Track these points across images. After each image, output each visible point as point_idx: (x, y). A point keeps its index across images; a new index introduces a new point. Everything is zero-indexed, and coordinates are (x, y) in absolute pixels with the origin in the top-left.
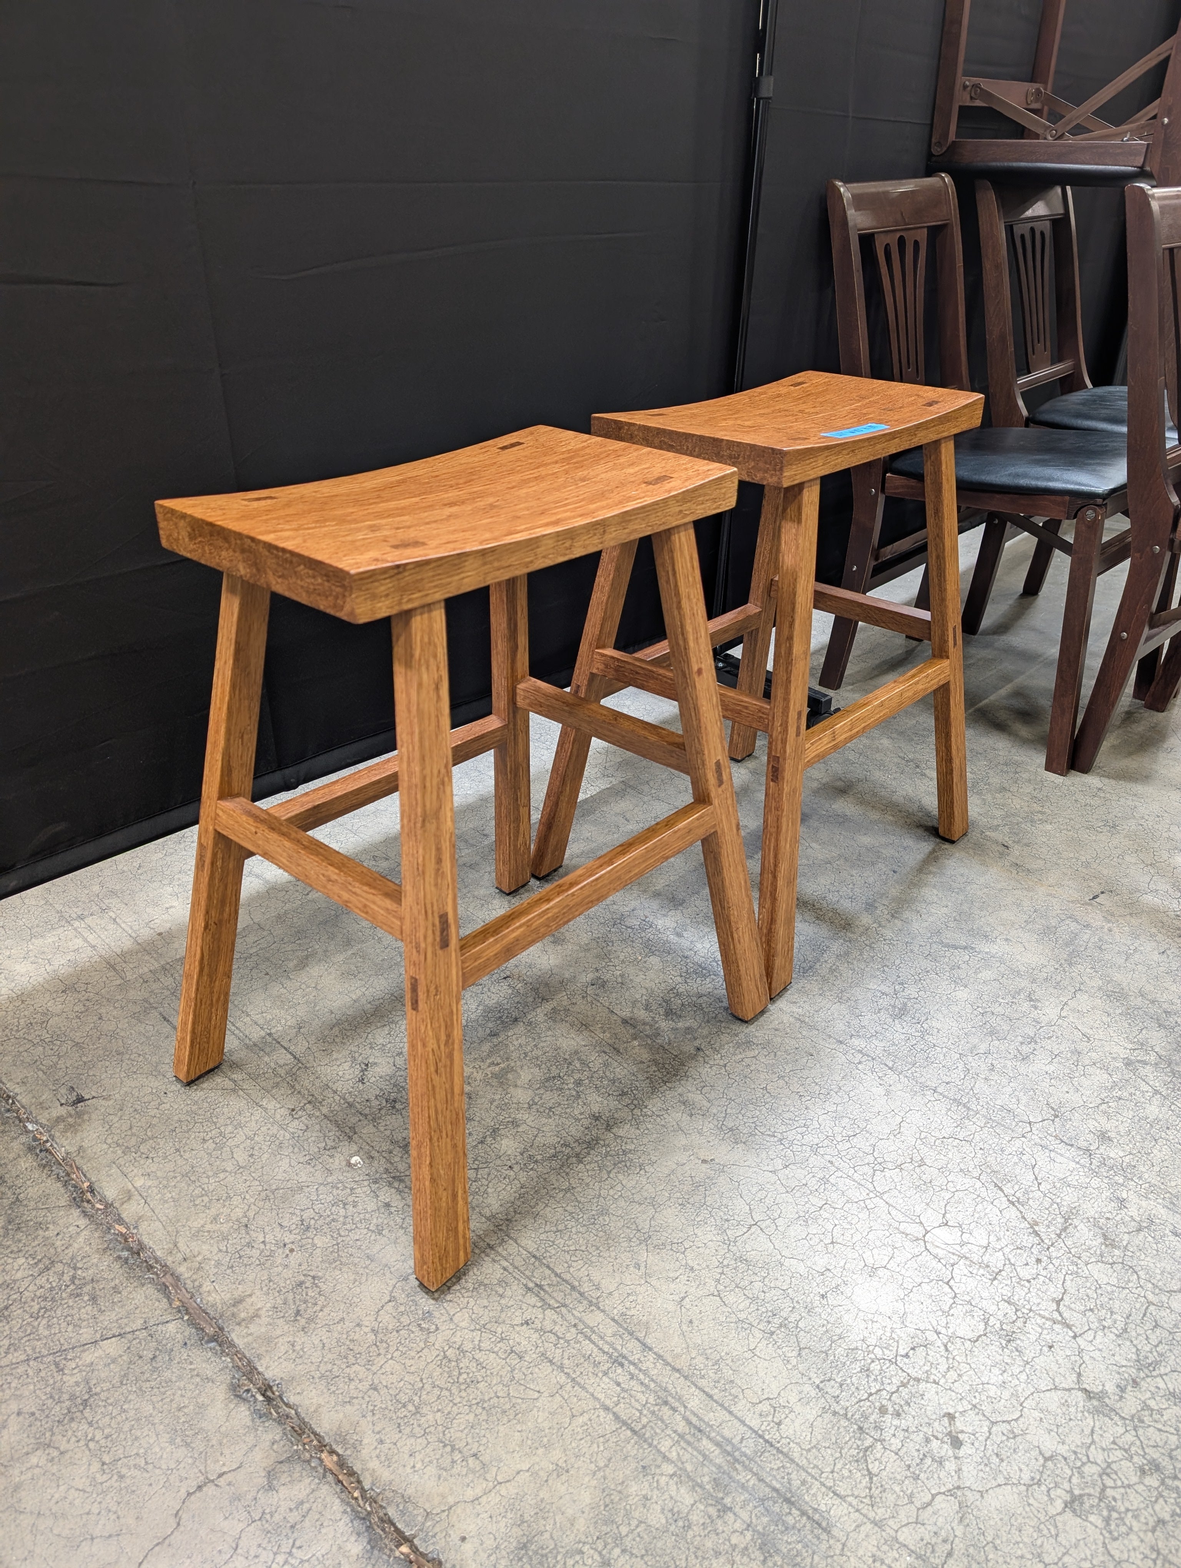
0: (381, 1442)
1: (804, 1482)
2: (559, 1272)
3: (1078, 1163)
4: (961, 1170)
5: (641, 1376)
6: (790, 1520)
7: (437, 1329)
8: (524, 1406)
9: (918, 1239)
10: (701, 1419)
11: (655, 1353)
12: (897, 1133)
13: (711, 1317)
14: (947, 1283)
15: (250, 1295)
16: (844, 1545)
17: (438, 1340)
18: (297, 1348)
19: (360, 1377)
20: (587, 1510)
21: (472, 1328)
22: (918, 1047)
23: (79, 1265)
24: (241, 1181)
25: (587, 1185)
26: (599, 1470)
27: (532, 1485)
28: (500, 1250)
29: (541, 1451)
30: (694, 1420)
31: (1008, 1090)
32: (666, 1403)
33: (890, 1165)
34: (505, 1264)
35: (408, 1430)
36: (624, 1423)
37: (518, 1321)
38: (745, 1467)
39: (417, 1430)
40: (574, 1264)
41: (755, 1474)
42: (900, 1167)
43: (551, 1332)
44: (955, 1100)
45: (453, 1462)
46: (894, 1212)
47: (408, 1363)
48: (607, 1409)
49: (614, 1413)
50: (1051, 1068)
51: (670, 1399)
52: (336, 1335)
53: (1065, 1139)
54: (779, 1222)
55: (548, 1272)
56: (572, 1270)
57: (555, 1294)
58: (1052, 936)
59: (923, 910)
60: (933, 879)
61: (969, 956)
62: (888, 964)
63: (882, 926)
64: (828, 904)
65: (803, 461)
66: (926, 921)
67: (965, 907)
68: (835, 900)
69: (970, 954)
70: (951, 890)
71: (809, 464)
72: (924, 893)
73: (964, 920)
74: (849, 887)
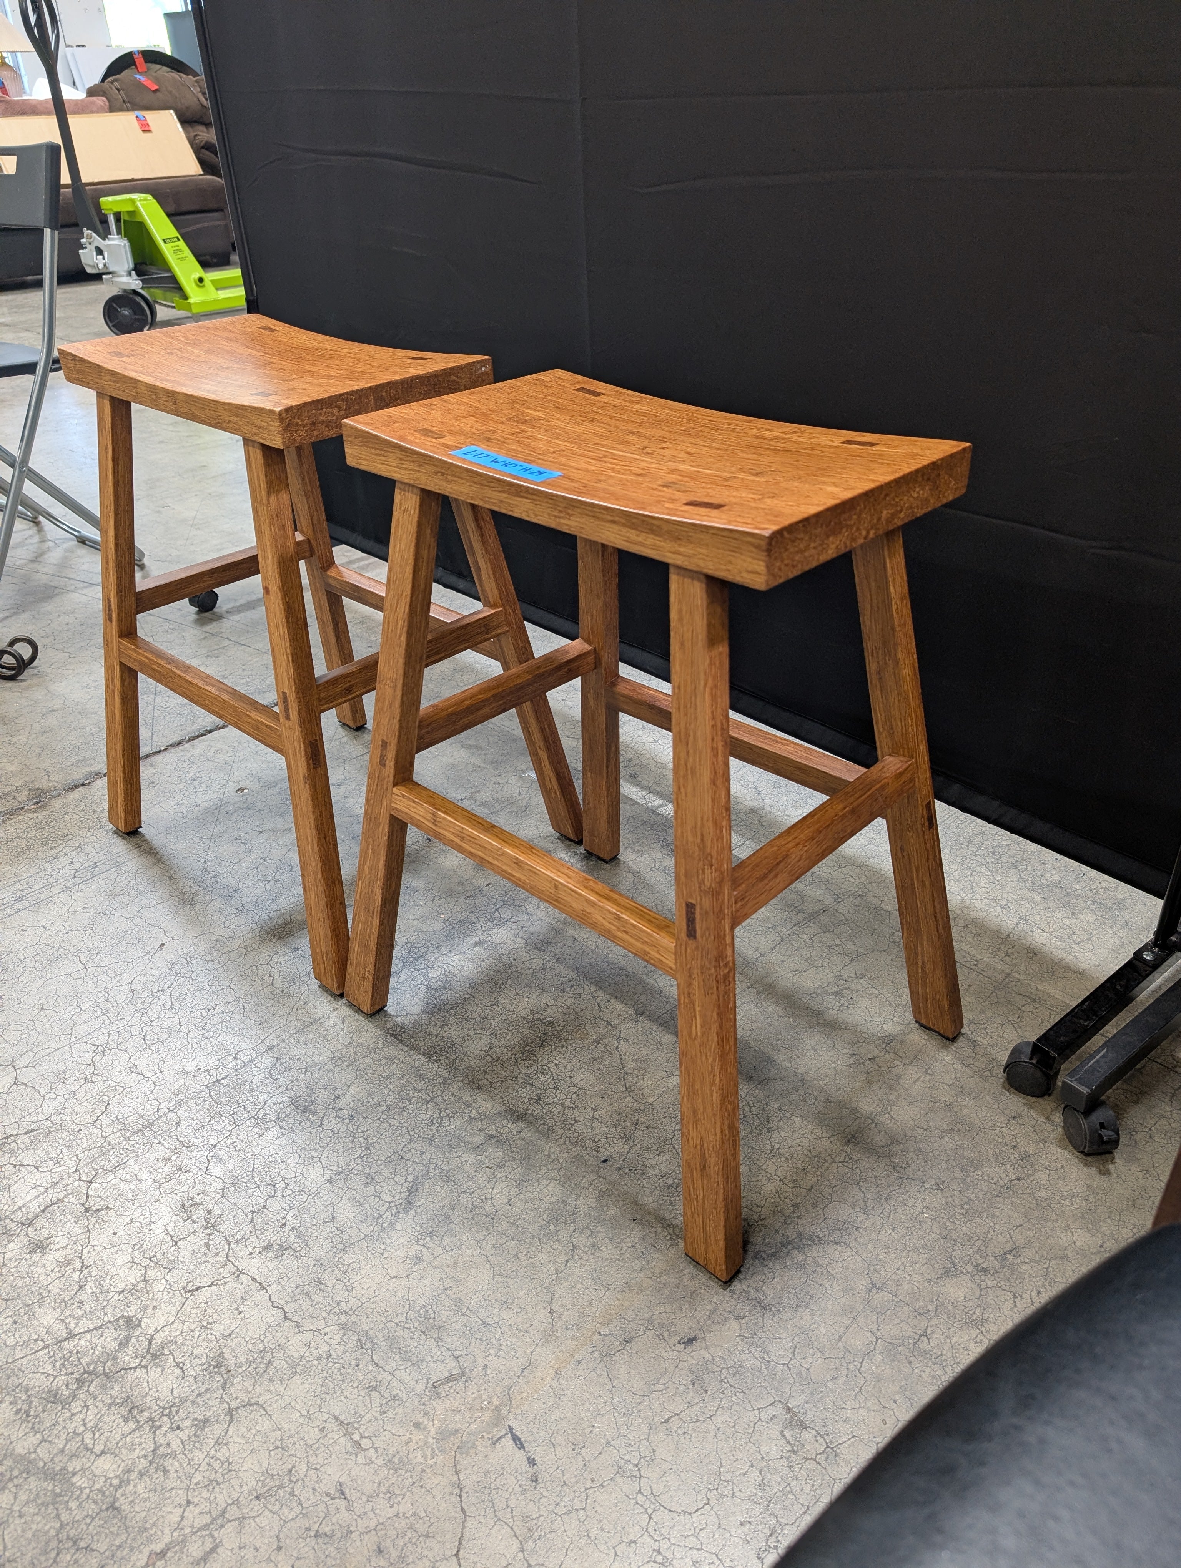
3: (20, 1208)
4: (64, 1108)
8: (14, 865)
9: (13, 1061)
12: (133, 1069)
13: (21, 940)
17: (82, 833)
19: (75, 810)
21: (81, 844)
22: (240, 1111)
28: (135, 851)
31: (144, 1176)
33: (98, 1058)
34: (121, 854)
35: (29, 827)
37: (74, 860)
39: (27, 830)
40: (103, 882)
42: (93, 1064)
43: (57, 873)
44: (152, 1124)
46: (48, 1051)
47: (73, 824)
53: (55, 1207)
54: (79, 982)
55: (104, 871)
56: (100, 881)
57: (85, 874)
58: (416, 1325)
59: (503, 1175)
60: (584, 1203)
61: (389, 1203)
62: (391, 1113)
63: (471, 1120)
64: (527, 1075)
65: (368, 447)
66: (476, 1171)
67: (505, 1226)
68: (537, 1083)
69: (393, 1204)
70: (553, 1219)
71: (376, 455)
72: (545, 1182)
73: (470, 1215)
74: (568, 1103)
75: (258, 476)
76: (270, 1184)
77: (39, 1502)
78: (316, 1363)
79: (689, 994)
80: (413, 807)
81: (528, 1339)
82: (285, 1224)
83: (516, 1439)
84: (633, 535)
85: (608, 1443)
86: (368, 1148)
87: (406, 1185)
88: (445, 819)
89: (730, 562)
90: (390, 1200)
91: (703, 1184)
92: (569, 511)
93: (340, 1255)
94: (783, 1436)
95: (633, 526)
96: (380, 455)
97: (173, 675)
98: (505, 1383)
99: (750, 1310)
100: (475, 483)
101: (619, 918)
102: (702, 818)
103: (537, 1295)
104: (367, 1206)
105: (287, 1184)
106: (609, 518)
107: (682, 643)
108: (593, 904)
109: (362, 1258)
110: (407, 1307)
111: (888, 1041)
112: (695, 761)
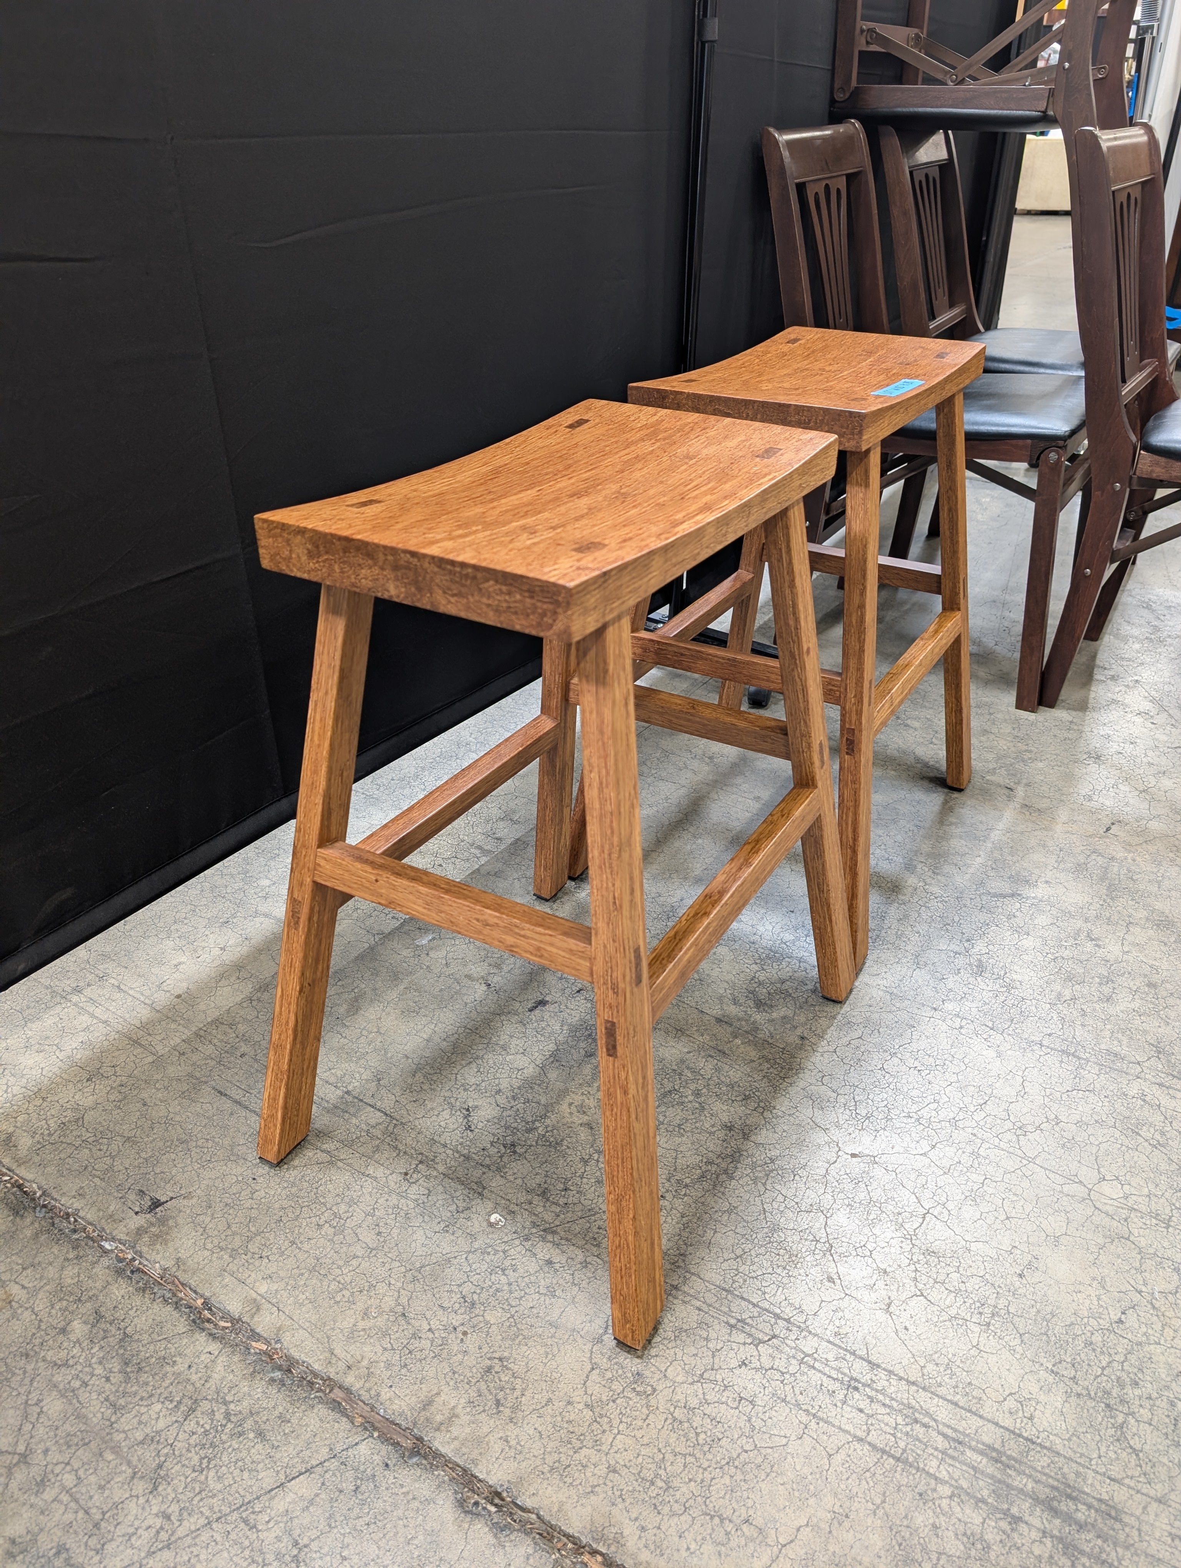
0: (643, 1529)
1: (1078, 1474)
2: (755, 1301)
4: (1097, 1121)
5: (881, 1397)
6: (1080, 1516)
7: (654, 1390)
8: (776, 1455)
9: (1084, 1199)
10: (955, 1430)
11: (884, 1369)
12: (1023, 1093)
13: (923, 1320)
14: (1128, 1239)
15: (438, 1394)
16: (1139, 1530)
17: (661, 1400)
18: (513, 1443)
19: (593, 1461)
20: (882, 1553)
21: (690, 1380)
22: (1009, 1003)
23: (229, 1398)
24: (378, 1265)
25: (748, 1201)
26: (878, 1508)
27: (818, 1540)
28: (686, 1289)
29: (812, 1501)
30: (949, 1432)
31: (1107, 1033)
32: (916, 1421)
33: (1029, 1128)
34: (698, 1304)
35: (666, 1510)
36: (884, 1452)
37: (734, 1363)
38: (1019, 1473)
39: (676, 1507)
40: (767, 1290)
41: (1030, 1476)
42: (1038, 1128)
43: (772, 1368)
44: (1063, 1051)
45: (727, 1533)
46: (1051, 1175)
47: (639, 1434)
48: (860, 1440)
49: (870, 1444)
50: (1136, 1005)
51: (917, 1415)
52: (549, 1419)
54: (950, 1206)
55: (744, 1303)
56: (767, 1296)
57: (760, 1327)
66: (966, 872)
67: (995, 854)
69: (1019, 900)
70: (976, 839)
72: (952, 844)
83: (1108, 830)
98: (1085, 838)
103: (1028, 837)
104: (1030, 912)
105: (1047, 953)
109: (1067, 903)
110: (1078, 878)
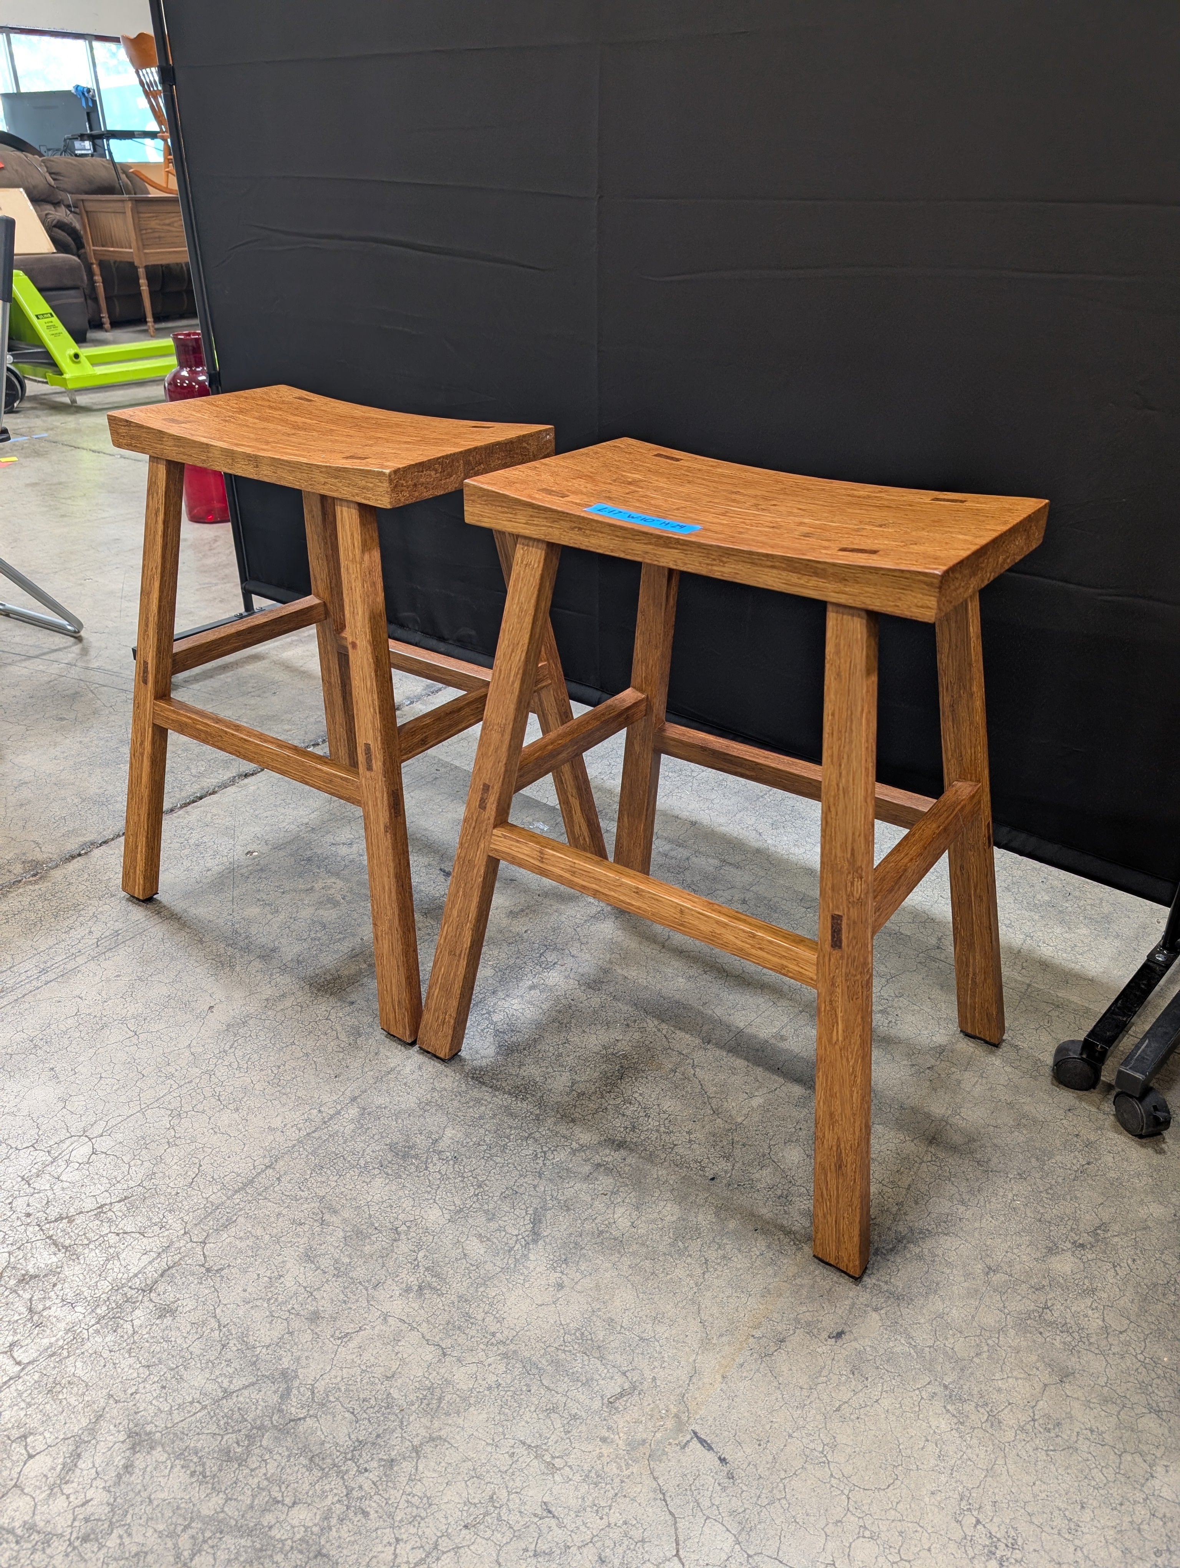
0: (33, 891)
2: (126, 943)
3: (136, 1275)
4: (154, 1173)
5: (25, 982)
7: (100, 901)
8: (28, 938)
9: (85, 1132)
11: (42, 986)
12: (216, 1130)
13: (58, 1012)
14: (32, 1146)
17: (92, 901)
18: (109, 856)
19: (80, 879)
21: (95, 913)
22: (340, 1162)
28: (155, 918)
31: (259, 1232)
33: (175, 1121)
42: (172, 1128)
44: (252, 1182)
46: (120, 1119)
47: (81, 893)
48: (9, 969)
53: (173, 1271)
55: (128, 939)
56: (126, 949)
58: (576, 1347)
59: (619, 1200)
60: (704, 1218)
61: (516, 1236)
62: (494, 1151)
63: (574, 1152)
64: (617, 1106)
65: (492, 505)
66: (593, 1199)
67: (635, 1247)
68: (628, 1113)
69: (520, 1237)
70: (679, 1236)
71: (503, 512)
72: (662, 1203)
73: (599, 1240)
74: (662, 1129)
75: (352, 535)
76: (391, 1229)
77: (242, 1559)
78: (487, 1392)
79: (831, 1001)
80: (516, 847)
81: (687, 1349)
82: (418, 1265)
83: (702, 1441)
84: (794, 578)
85: (790, 1436)
86: (480, 1186)
87: (527, 1218)
88: (553, 855)
89: (900, 599)
90: (516, 1232)
91: (838, 1183)
92: (724, 559)
93: (482, 1289)
94: (948, 1411)
95: (795, 570)
96: (507, 513)
97: (222, 734)
98: (678, 1391)
99: (886, 1302)
100: (617, 536)
101: (754, 936)
102: (853, 834)
103: (683, 1307)
104: (495, 1240)
105: (409, 1227)
106: (769, 563)
107: (839, 675)
108: (725, 925)
109: (504, 1290)
110: (562, 1331)
111: (940, 1051)
112: (848, 781)
